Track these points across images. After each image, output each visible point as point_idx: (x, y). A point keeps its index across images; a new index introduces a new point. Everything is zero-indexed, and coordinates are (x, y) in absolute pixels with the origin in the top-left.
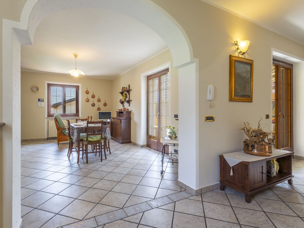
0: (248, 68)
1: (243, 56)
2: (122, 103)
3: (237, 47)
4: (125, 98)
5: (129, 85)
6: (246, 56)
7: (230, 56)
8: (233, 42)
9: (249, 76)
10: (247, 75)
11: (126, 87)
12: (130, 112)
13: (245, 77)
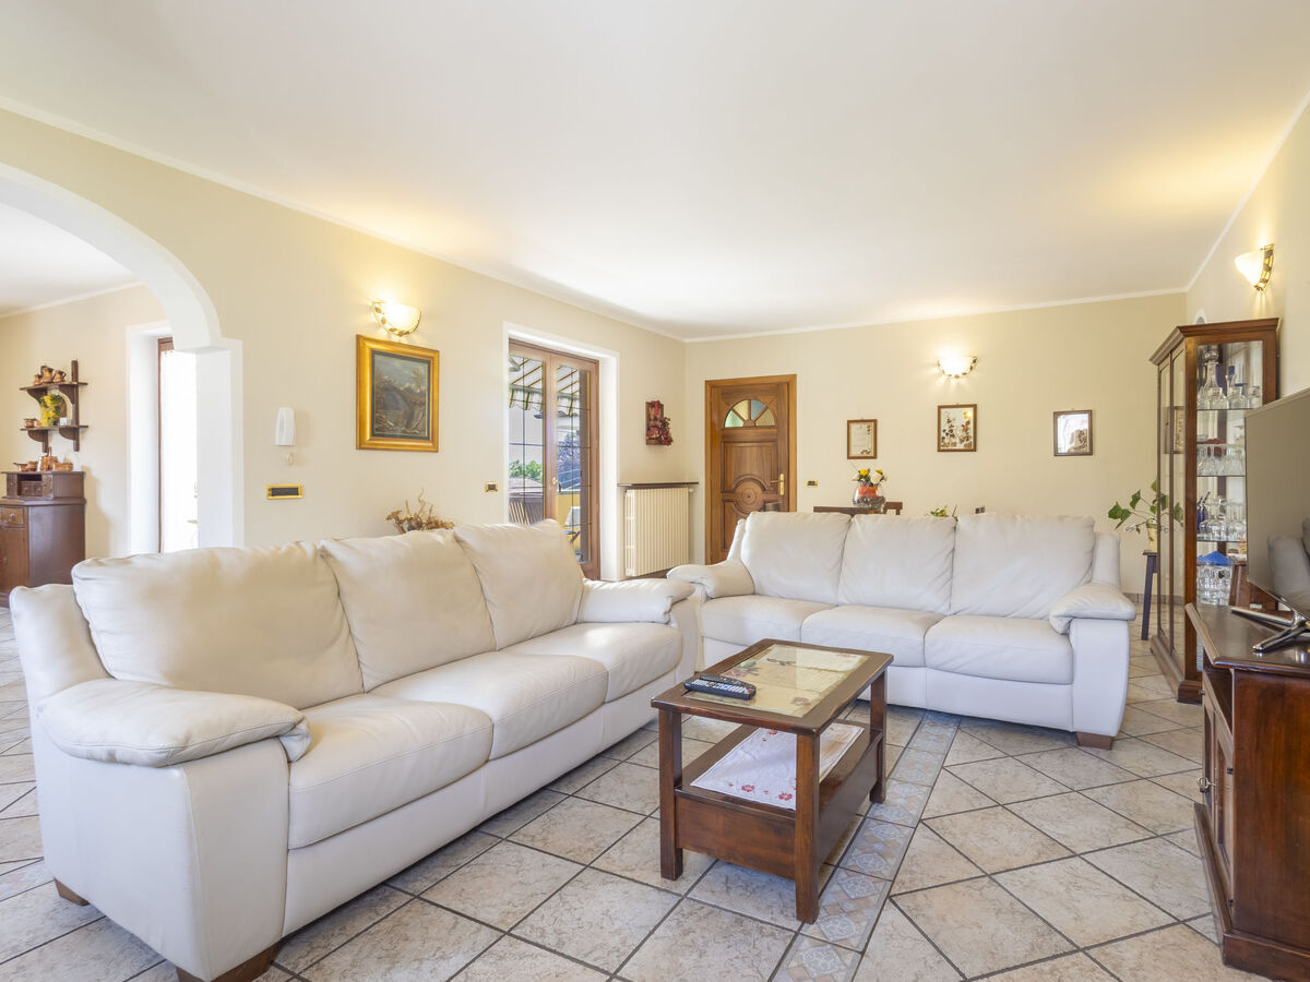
0: (422, 369)
1: (404, 340)
2: (41, 435)
3: (380, 316)
4: (52, 414)
5: (75, 364)
6: (418, 340)
7: (359, 338)
8: (370, 304)
9: (424, 388)
10: (419, 387)
11: (56, 368)
12: (81, 476)
13: (409, 390)
